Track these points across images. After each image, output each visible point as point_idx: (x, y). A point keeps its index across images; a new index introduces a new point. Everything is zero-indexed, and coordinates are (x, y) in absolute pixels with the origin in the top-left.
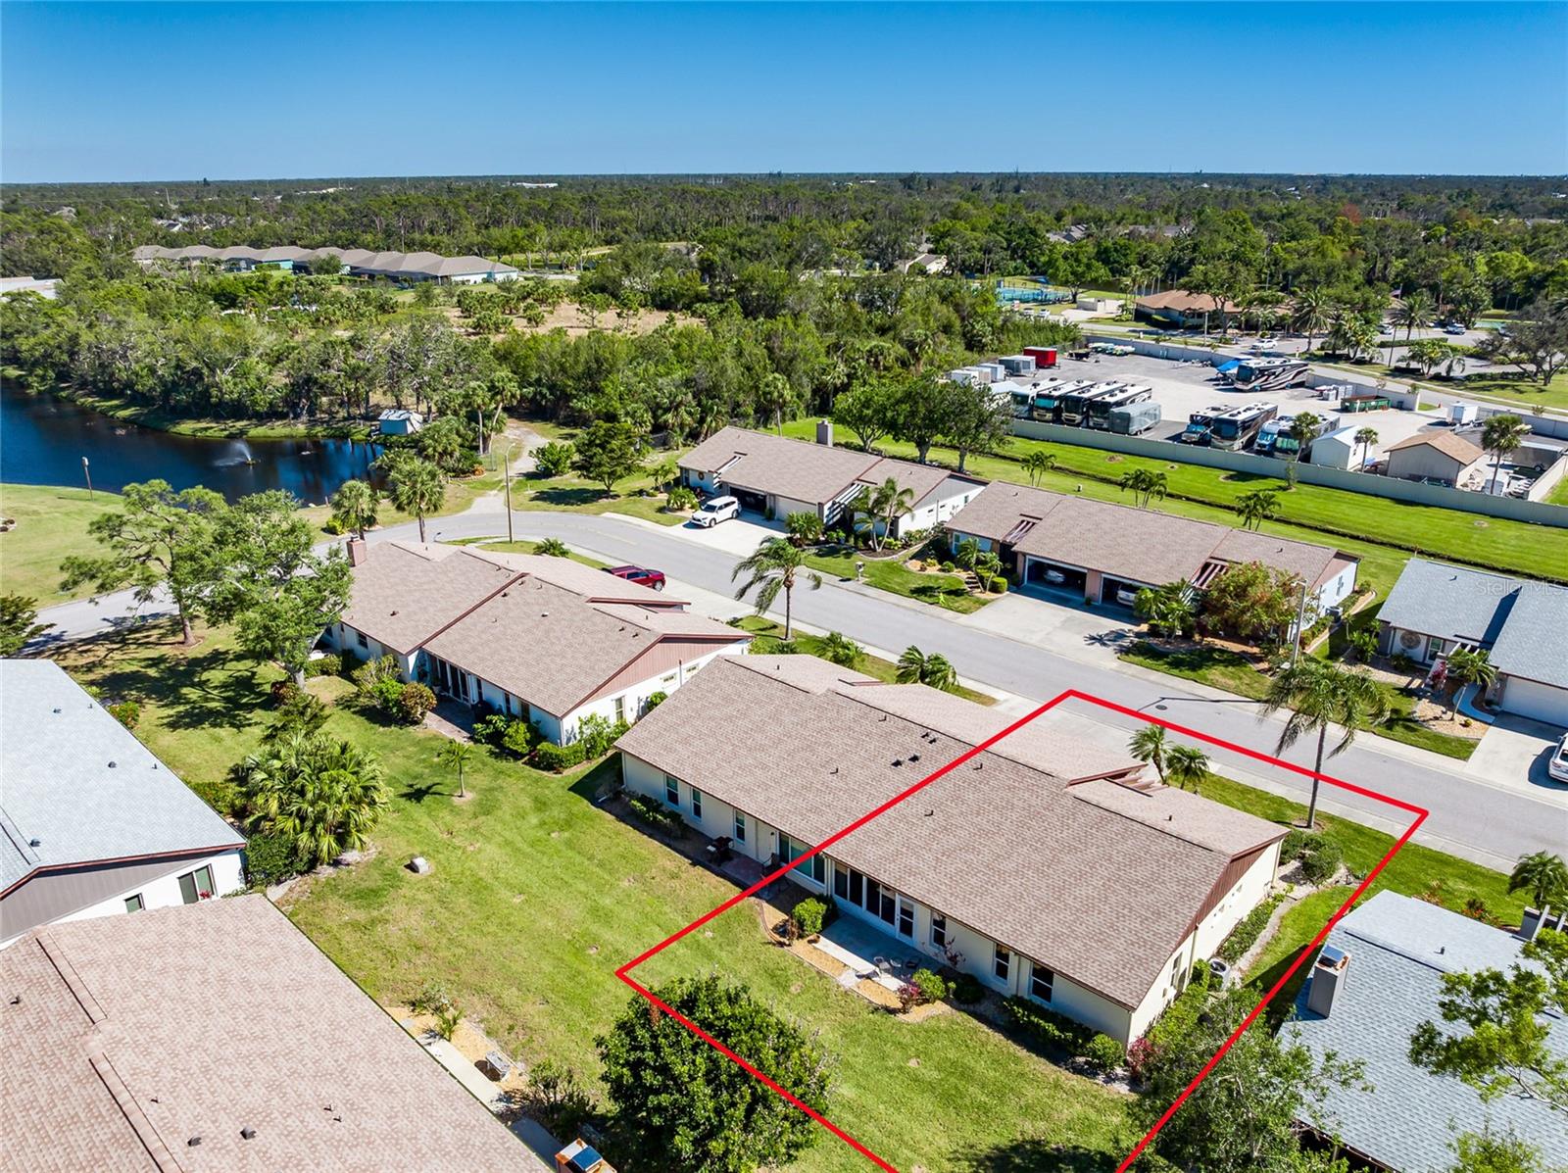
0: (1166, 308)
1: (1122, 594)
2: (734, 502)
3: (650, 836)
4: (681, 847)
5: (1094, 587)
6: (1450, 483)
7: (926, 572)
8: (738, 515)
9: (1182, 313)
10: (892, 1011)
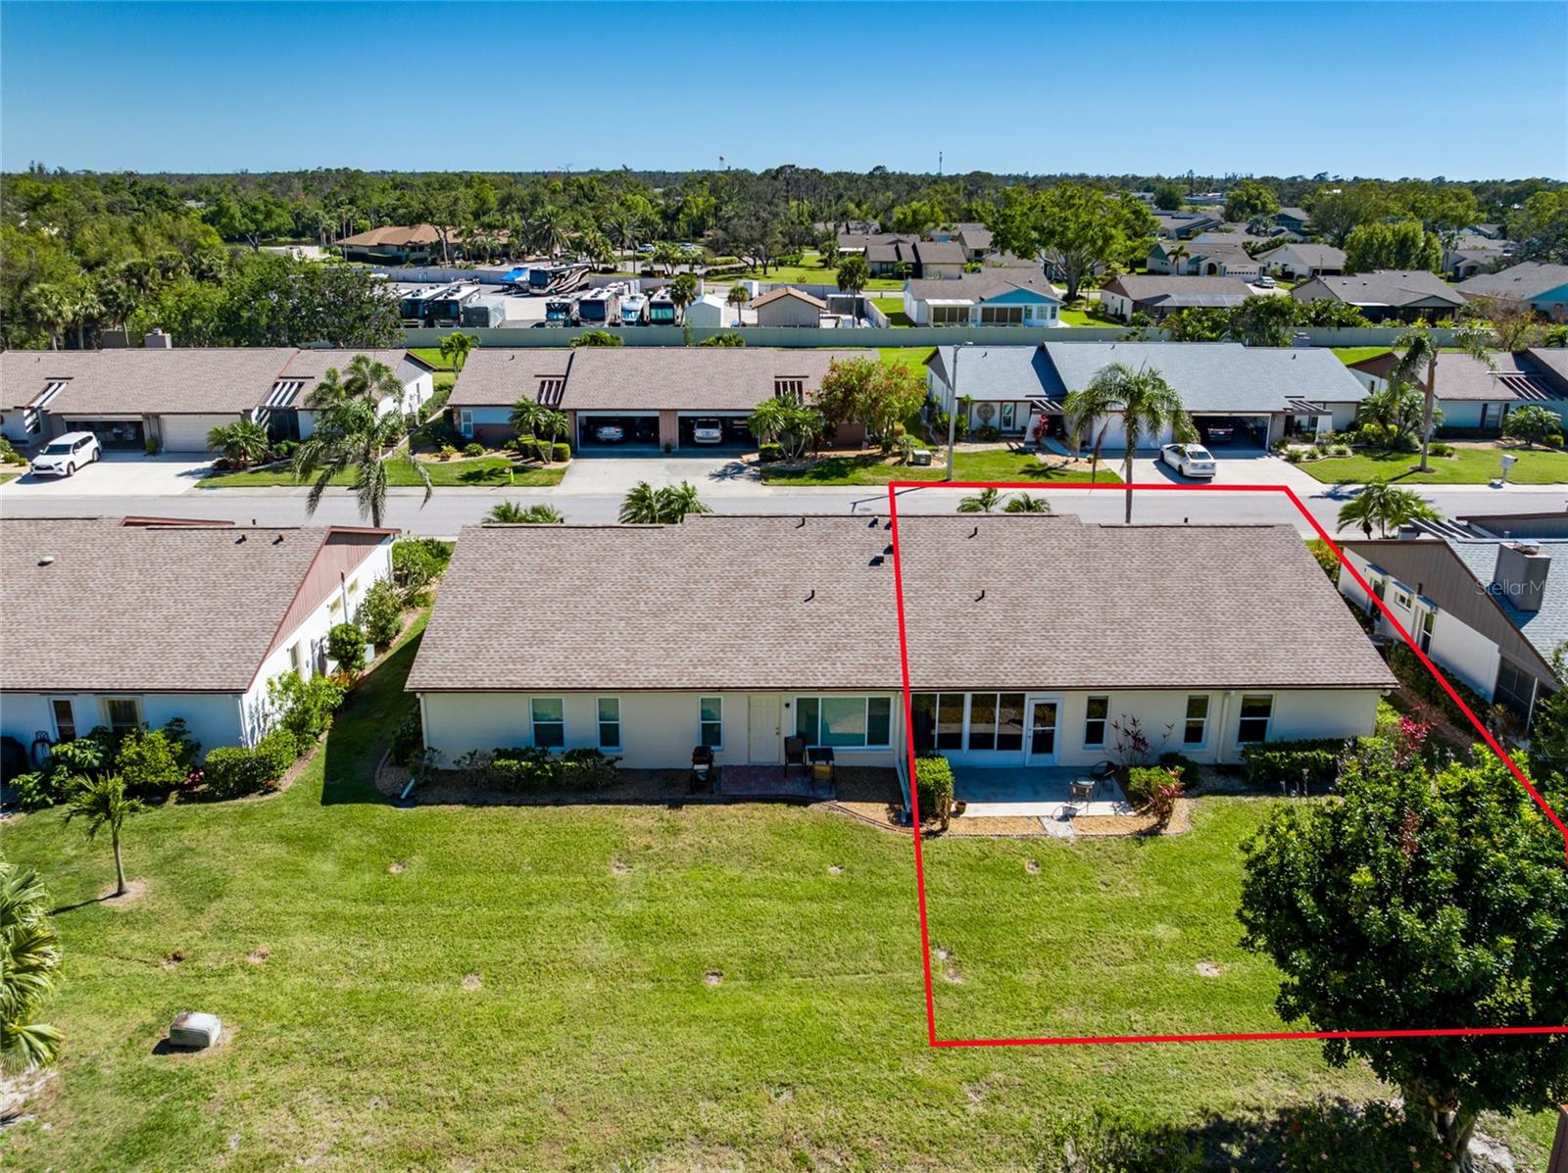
0: (379, 245)
1: (699, 433)
2: (90, 438)
3: (557, 803)
4: (622, 796)
5: (669, 432)
6: (817, 326)
7: (451, 461)
8: (101, 455)
9: (400, 247)
10: (1153, 832)
